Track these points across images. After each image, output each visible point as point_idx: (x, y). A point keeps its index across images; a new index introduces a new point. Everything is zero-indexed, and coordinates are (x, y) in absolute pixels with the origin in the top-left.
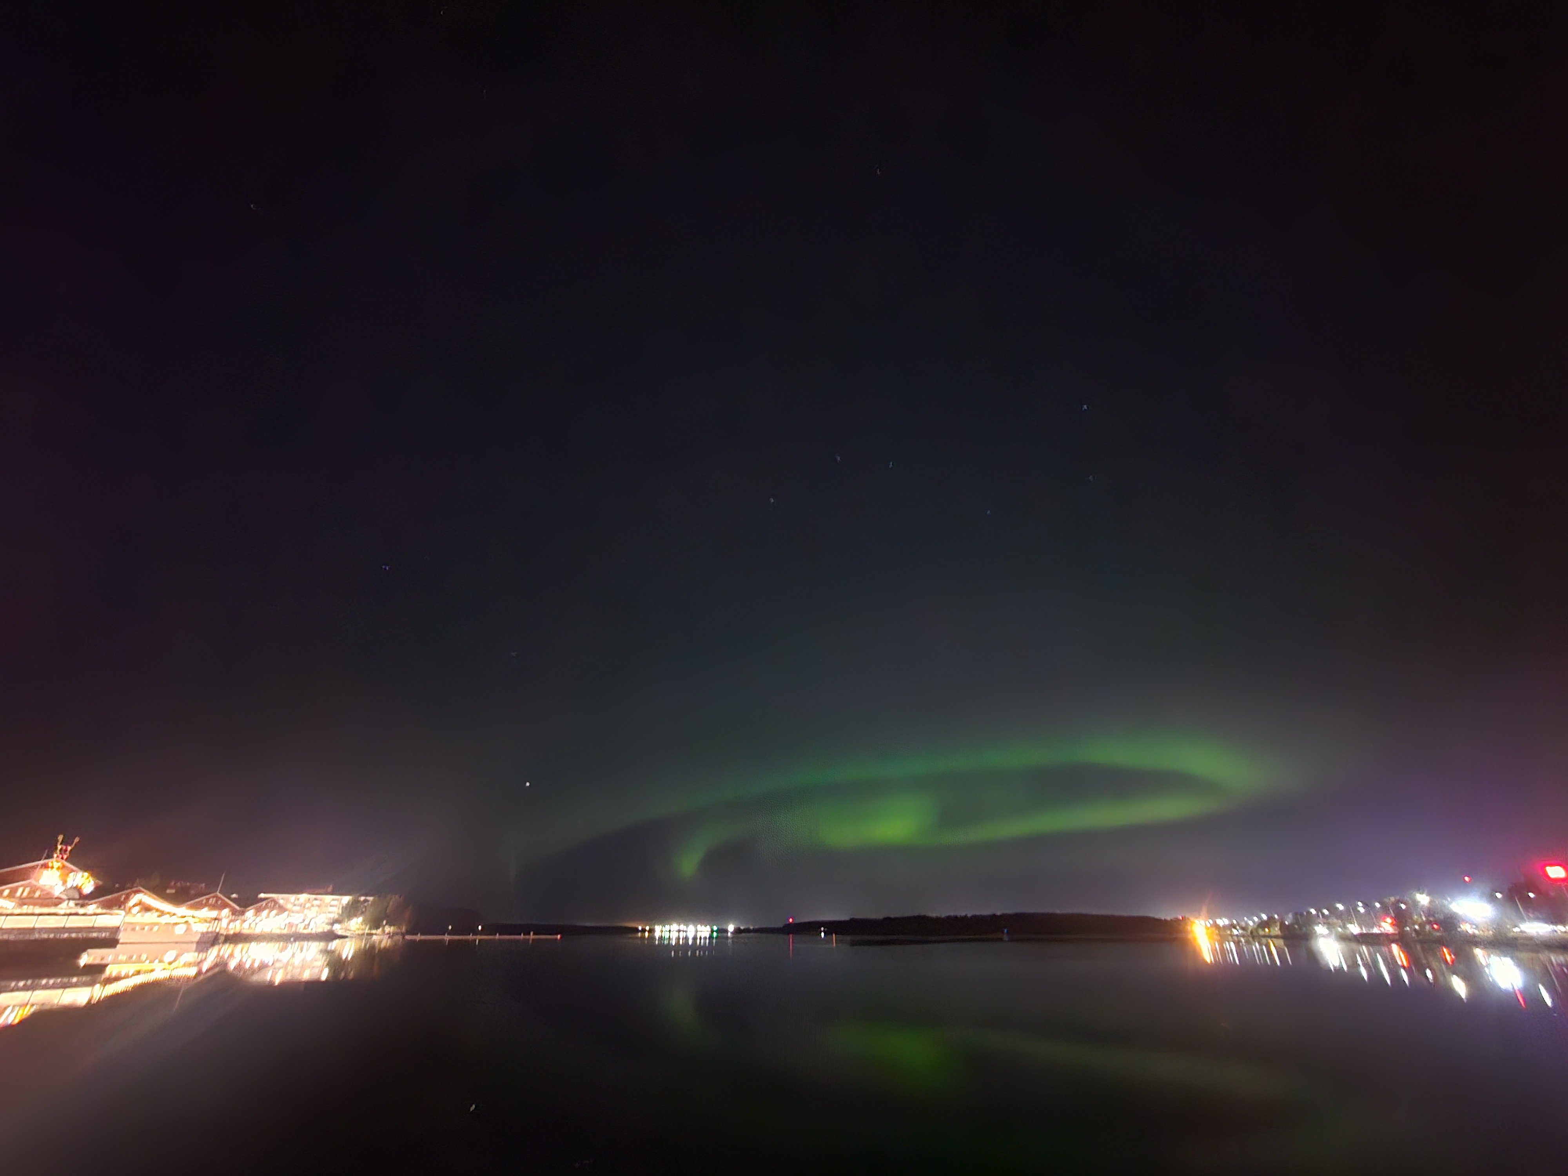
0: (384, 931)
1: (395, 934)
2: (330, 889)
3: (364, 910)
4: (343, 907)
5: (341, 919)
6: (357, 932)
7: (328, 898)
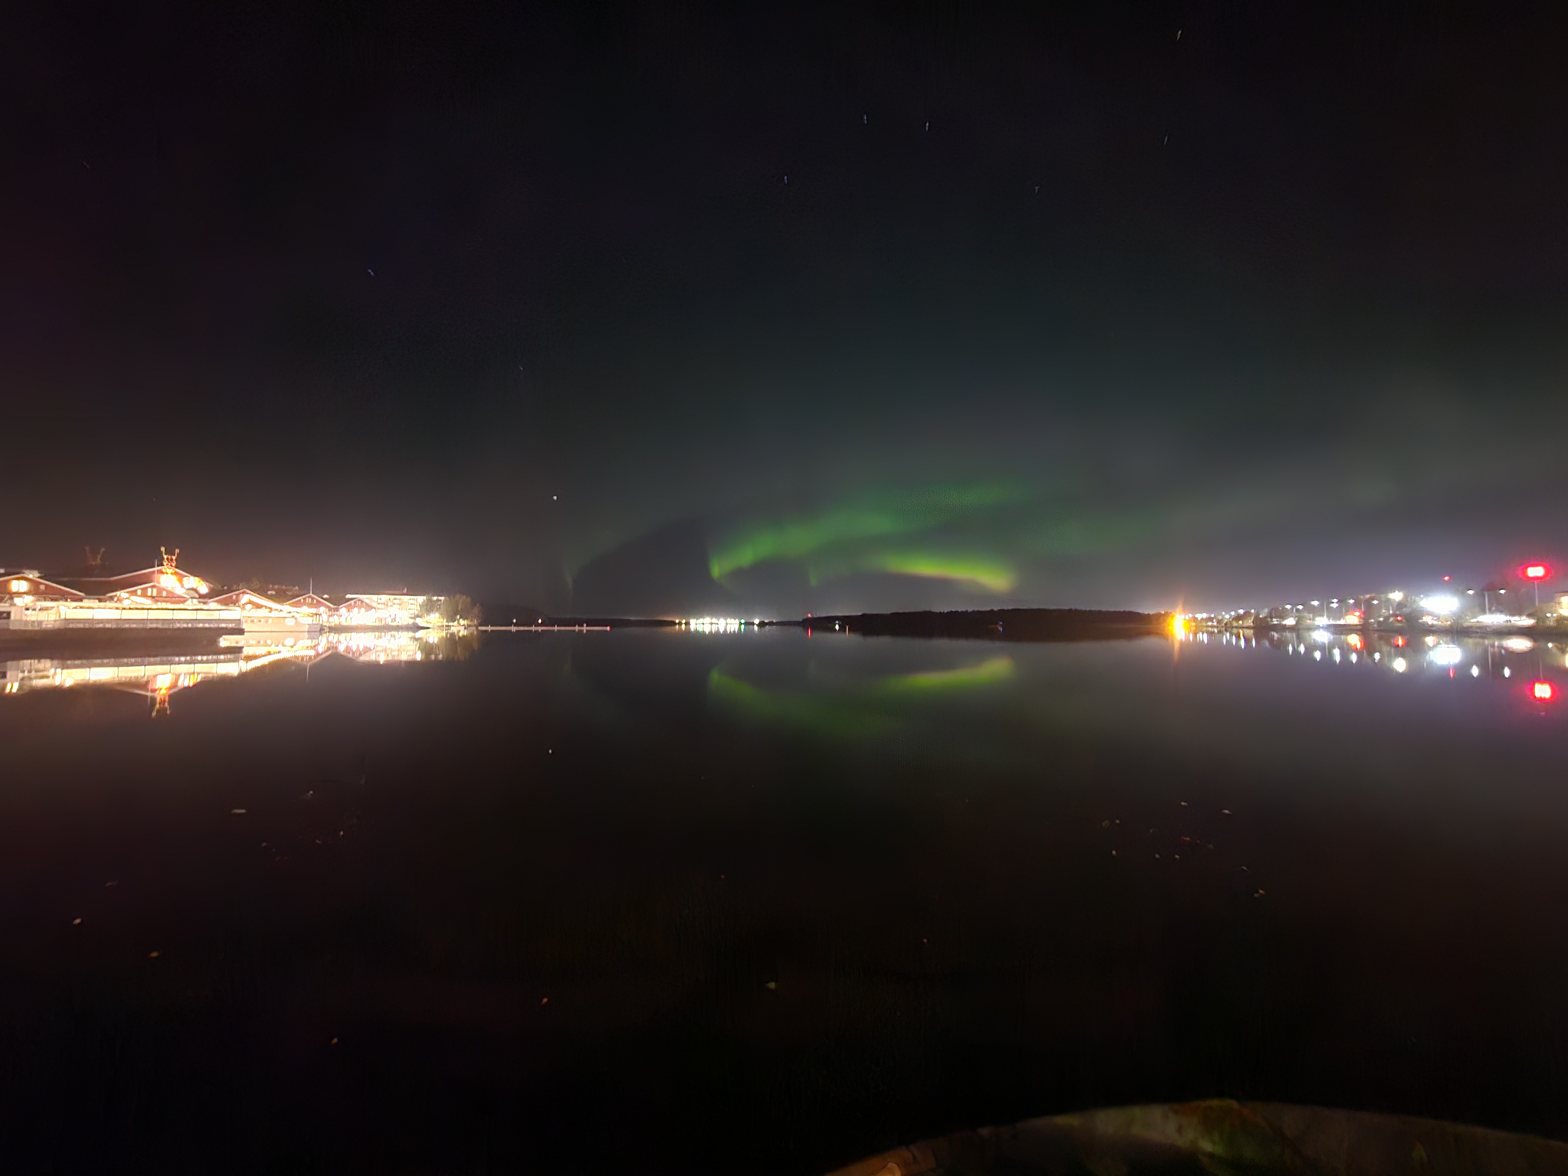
0: (459, 624)
1: (469, 626)
2: (405, 591)
3: (438, 607)
4: (420, 605)
5: (420, 615)
6: (437, 624)
7: (406, 598)
